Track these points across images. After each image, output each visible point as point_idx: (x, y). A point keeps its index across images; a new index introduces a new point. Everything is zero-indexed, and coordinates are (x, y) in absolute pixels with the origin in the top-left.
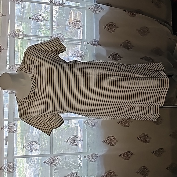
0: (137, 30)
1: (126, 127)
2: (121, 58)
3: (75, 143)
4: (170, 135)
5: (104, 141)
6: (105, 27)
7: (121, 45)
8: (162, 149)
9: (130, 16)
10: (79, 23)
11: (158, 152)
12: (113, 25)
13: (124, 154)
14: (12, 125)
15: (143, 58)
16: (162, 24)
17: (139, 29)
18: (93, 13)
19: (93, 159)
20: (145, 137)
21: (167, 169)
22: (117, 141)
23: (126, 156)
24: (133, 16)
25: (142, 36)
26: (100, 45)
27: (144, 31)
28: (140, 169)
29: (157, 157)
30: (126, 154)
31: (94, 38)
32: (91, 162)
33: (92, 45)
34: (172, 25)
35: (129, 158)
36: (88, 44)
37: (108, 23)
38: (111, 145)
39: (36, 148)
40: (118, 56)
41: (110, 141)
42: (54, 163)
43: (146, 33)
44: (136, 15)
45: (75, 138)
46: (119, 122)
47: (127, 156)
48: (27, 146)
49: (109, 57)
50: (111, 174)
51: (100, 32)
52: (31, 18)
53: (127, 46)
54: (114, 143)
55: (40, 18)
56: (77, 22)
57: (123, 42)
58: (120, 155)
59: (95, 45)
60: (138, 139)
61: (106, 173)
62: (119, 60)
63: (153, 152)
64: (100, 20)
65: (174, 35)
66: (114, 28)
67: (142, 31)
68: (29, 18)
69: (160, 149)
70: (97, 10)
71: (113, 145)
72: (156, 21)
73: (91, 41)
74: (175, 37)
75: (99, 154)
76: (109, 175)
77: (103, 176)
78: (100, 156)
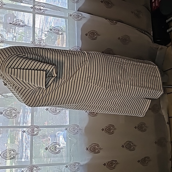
0: (119, 38)
1: (110, 134)
3: (56, 151)
4: (156, 143)
5: (87, 149)
6: (86, 35)
8: (148, 158)
9: (111, 24)
10: (61, 30)
11: (144, 161)
12: (94, 33)
13: (108, 163)
16: (142, 32)
17: (121, 38)
18: (75, 20)
19: (75, 169)
20: (130, 145)
22: (100, 149)
24: (114, 24)
25: (123, 44)
27: (125, 39)
29: (143, 166)
31: (76, 45)
32: (73, 171)
34: (152, 35)
35: (114, 167)
37: (90, 31)
38: (95, 153)
39: (12, 157)
41: (93, 149)
43: (127, 42)
44: (117, 23)
45: (56, 145)
46: (103, 130)
47: (112, 165)
48: (2, 154)
51: (81, 39)
52: (11, 24)
54: (97, 151)
55: (21, 24)
56: (59, 29)
58: (105, 164)
60: (123, 146)
63: (139, 161)
64: (82, 27)
65: (155, 43)
66: (96, 36)
67: (123, 39)
68: (10, 23)
69: (146, 157)
70: (78, 18)
71: (97, 153)
72: (137, 30)
73: (73, 47)
74: (155, 45)
75: (82, 163)
78: (83, 166)
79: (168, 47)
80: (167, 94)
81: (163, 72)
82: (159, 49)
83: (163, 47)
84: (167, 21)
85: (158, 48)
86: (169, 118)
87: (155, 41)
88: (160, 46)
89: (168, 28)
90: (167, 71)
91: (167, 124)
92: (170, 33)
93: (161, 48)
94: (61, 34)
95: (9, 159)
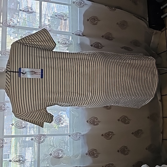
0: (118, 24)
1: (108, 109)
2: (103, 47)
3: (61, 123)
4: (148, 118)
5: (88, 122)
6: (88, 20)
7: (103, 37)
8: (141, 130)
9: (110, 10)
10: (65, 16)
11: (137, 133)
12: (95, 19)
13: (106, 134)
14: (2, 105)
15: (123, 47)
16: (139, 18)
17: (119, 23)
18: (78, 7)
19: (77, 138)
20: (125, 119)
21: (146, 149)
22: (99, 122)
23: (108, 135)
24: (113, 11)
25: (122, 29)
26: (84, 36)
27: (123, 25)
28: (120, 148)
29: (137, 137)
31: (78, 29)
32: (75, 140)
33: (77, 35)
34: (148, 20)
35: (111, 138)
36: (73, 34)
37: (91, 17)
38: (94, 125)
39: (24, 126)
40: (100, 45)
41: (93, 122)
42: (41, 141)
43: (125, 27)
44: (116, 10)
45: (61, 118)
47: (109, 136)
48: (15, 124)
49: (92, 46)
50: (94, 153)
51: (84, 24)
53: (108, 37)
55: (30, 10)
56: (63, 15)
57: (105, 34)
58: (102, 135)
59: (79, 35)
61: (89, 151)
62: (101, 48)
63: (133, 133)
64: (84, 13)
65: (150, 28)
66: (97, 21)
68: (20, 10)
69: (139, 130)
70: (81, 5)
72: (134, 16)
73: (76, 32)
74: (151, 30)
75: (82, 134)
76: (92, 153)
77: (87, 154)
78: (83, 135)
79: (162, 32)
80: (161, 74)
81: (158, 55)
82: (154, 33)
83: (158, 31)
84: (162, 8)
85: (153, 33)
86: (161, 96)
87: (150, 26)
88: (155, 31)
89: (163, 14)
90: (161, 53)
91: (159, 102)
92: (164, 19)
93: (156, 33)
94: (65, 20)
95: (21, 128)
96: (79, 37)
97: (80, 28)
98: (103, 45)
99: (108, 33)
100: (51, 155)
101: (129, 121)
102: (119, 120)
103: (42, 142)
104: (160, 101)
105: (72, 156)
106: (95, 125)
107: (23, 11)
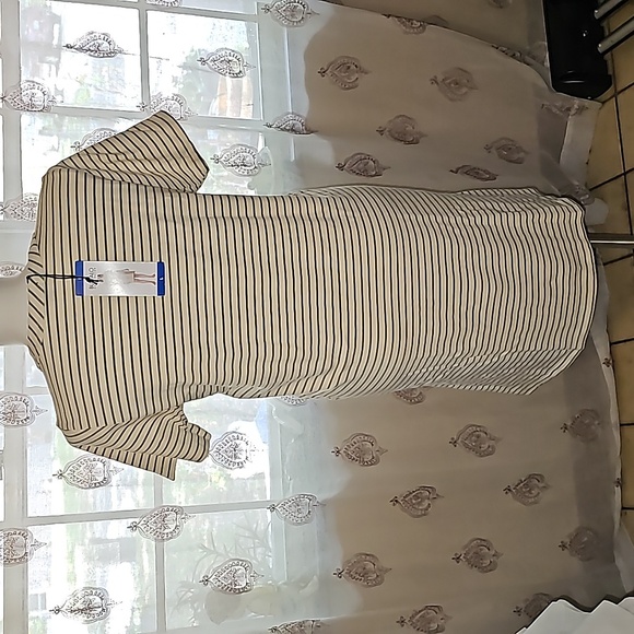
0: (434, 81)
1: (411, 403)
2: (384, 169)
3: (237, 461)
4: (565, 428)
5: (338, 452)
6: (323, 73)
7: (381, 131)
8: (540, 478)
9: (406, 33)
10: (235, 60)
11: (526, 487)
12: (349, 67)
13: (407, 496)
14: (16, 403)
15: (458, 168)
16: (513, 56)
17: (440, 79)
18: (283, 25)
19: (300, 515)
20: (478, 437)
21: (563, 546)
22: (381, 451)
23: (416, 501)
24: (417, 33)
25: (451, 100)
26: (312, 132)
27: (455, 83)
28: (466, 546)
30: (416, 497)
31: (288, 108)
32: (294, 524)
33: (283, 130)
34: (548, 64)
35: (426, 509)
36: (270, 126)
37: (333, 59)
39: (100, 479)
40: (371, 162)
41: (358, 453)
42: (166, 531)
43: (464, 91)
44: (424, 28)
45: (237, 442)
47: (419, 504)
48: (69, 471)
49: (341, 167)
50: (368, 567)
51: (308, 93)
52: (72, 47)
53: (404, 135)
54: (371, 457)
55: (105, 45)
56: (230, 58)
57: (390, 121)
58: (395, 501)
59: (293, 130)
61: (349, 562)
62: (375, 175)
63: (508, 490)
65: (557, 91)
66: (357, 75)
67: (450, 83)
68: (67, 46)
69: (531, 477)
70: (292, 16)
71: (368, 465)
72: (493, 50)
73: (279, 118)
74: (562, 98)
75: (320, 497)
76: (361, 571)
77: (340, 574)
78: (323, 505)
79: (603, 103)
80: (604, 264)
81: (591, 190)
82: (573, 112)
83: (586, 102)
84: (598, 13)
85: (569, 109)
86: (611, 344)
87: (559, 84)
88: (577, 102)
89: (602, 38)
90: (600, 185)
91: (604, 366)
92: (607, 56)
93: (581, 109)
94: (237, 76)
95: (90, 487)
96: (292, 136)
97: (294, 101)
98: (382, 162)
99: (398, 117)
100: (206, 581)
101: (492, 443)
102: (455, 443)
103: (172, 536)
104: (607, 364)
105: (284, 584)
106: (364, 464)
107: (81, 49)
